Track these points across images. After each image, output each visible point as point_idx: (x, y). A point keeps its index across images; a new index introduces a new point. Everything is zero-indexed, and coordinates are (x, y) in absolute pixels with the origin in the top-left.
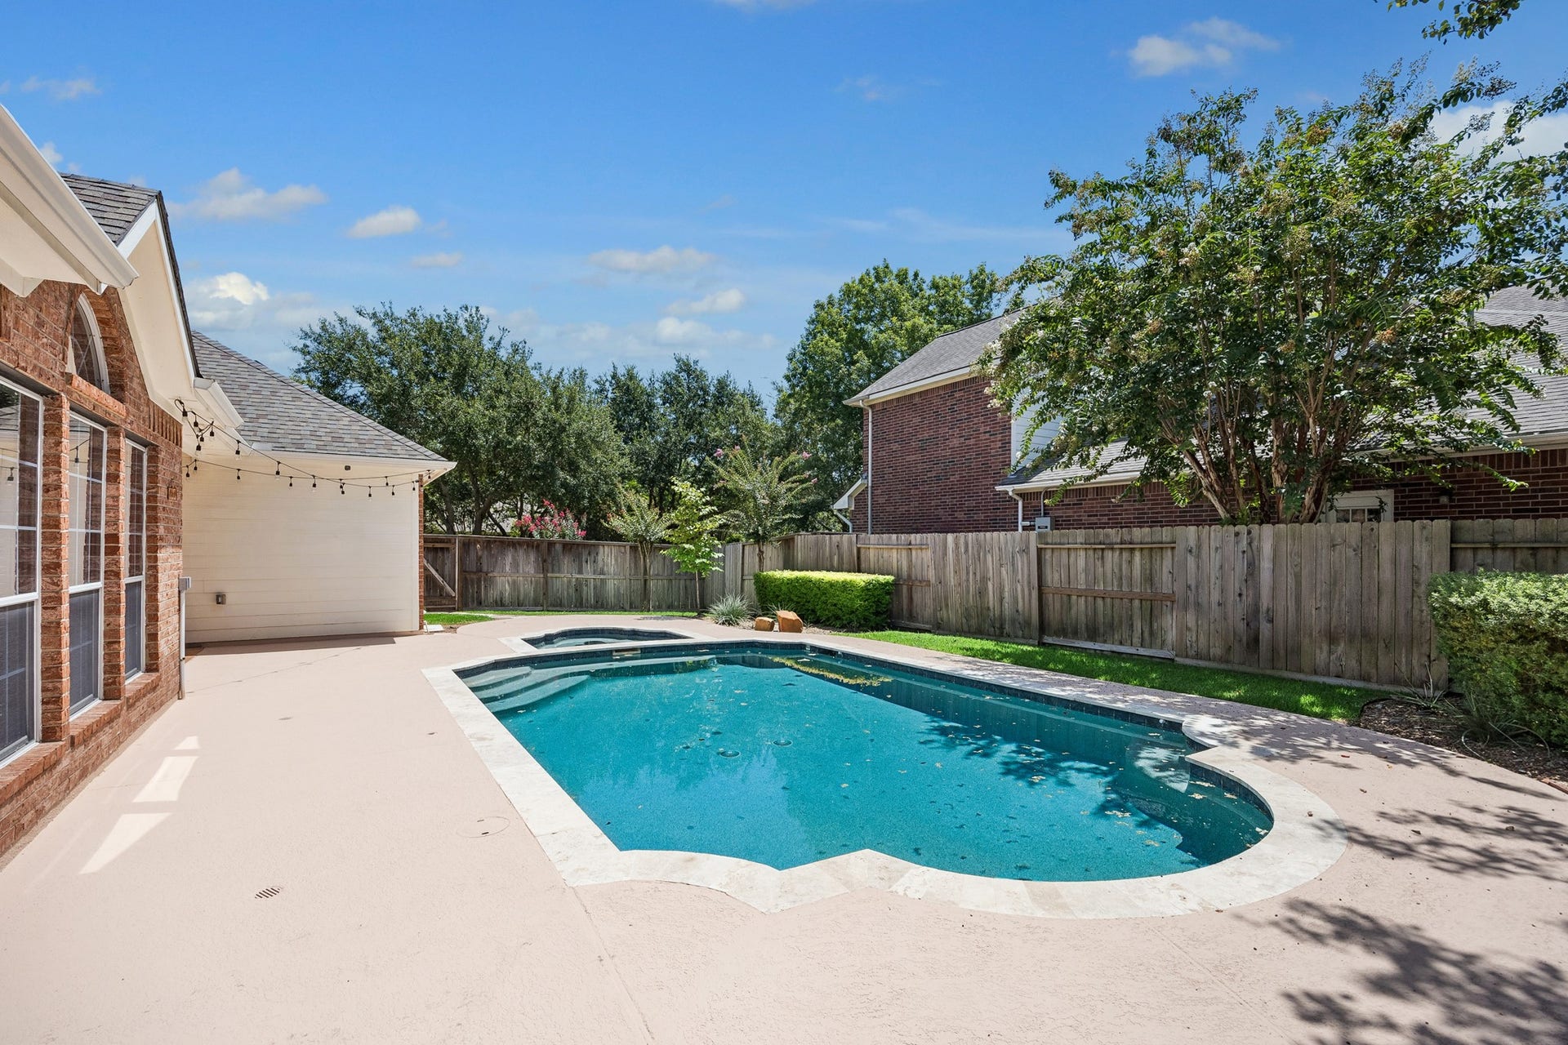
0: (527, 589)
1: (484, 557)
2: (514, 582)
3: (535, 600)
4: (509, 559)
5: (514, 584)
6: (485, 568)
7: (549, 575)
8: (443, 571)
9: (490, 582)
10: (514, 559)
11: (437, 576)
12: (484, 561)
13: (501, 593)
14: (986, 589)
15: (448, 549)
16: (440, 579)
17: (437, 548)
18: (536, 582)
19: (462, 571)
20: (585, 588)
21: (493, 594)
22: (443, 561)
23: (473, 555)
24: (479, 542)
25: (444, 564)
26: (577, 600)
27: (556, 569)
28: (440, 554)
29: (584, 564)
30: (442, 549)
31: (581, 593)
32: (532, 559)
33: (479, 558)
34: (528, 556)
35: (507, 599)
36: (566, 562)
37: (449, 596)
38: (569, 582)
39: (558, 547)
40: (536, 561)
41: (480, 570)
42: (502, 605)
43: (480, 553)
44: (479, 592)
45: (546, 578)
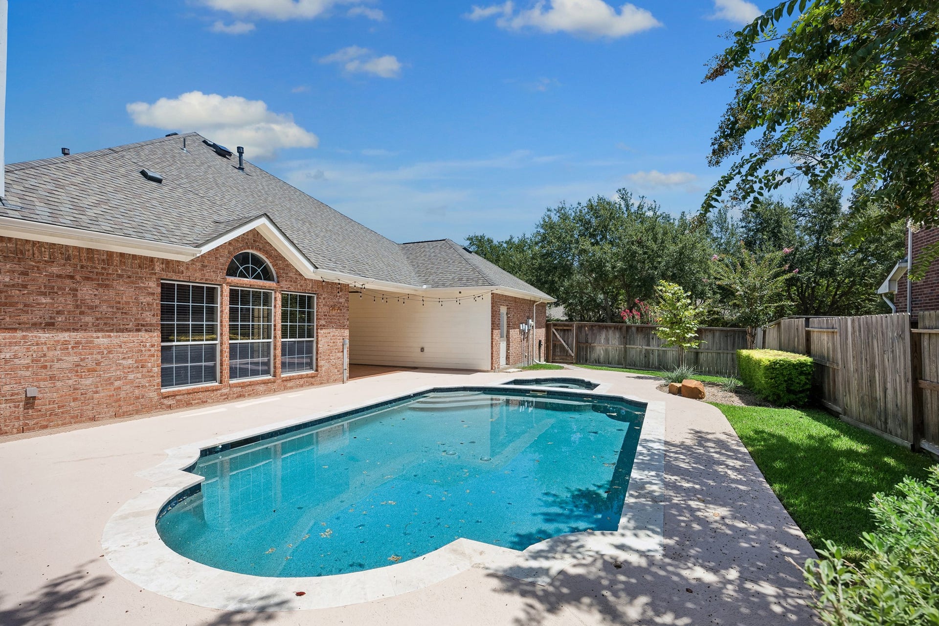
0: (614, 354)
1: (590, 335)
2: (606, 350)
3: (618, 362)
4: (603, 336)
5: (606, 351)
6: (590, 341)
7: (627, 346)
8: (568, 342)
9: (593, 349)
10: (606, 336)
11: (564, 344)
12: (589, 337)
13: (599, 355)
14: (874, 377)
15: (570, 330)
16: (566, 346)
17: (565, 330)
18: (619, 350)
19: (578, 342)
20: (651, 355)
21: (594, 356)
22: (568, 336)
23: (583, 334)
24: (587, 326)
25: (568, 338)
26: (645, 363)
27: (632, 342)
28: (566, 333)
29: (651, 340)
30: (568, 330)
31: (649, 359)
32: (617, 336)
33: (587, 335)
34: (614, 334)
35: (602, 359)
36: (639, 338)
37: (570, 355)
38: (641, 351)
39: (634, 329)
40: (620, 337)
41: (587, 342)
42: (599, 363)
43: (587, 332)
44: (586, 354)
45: (625, 348)
